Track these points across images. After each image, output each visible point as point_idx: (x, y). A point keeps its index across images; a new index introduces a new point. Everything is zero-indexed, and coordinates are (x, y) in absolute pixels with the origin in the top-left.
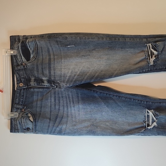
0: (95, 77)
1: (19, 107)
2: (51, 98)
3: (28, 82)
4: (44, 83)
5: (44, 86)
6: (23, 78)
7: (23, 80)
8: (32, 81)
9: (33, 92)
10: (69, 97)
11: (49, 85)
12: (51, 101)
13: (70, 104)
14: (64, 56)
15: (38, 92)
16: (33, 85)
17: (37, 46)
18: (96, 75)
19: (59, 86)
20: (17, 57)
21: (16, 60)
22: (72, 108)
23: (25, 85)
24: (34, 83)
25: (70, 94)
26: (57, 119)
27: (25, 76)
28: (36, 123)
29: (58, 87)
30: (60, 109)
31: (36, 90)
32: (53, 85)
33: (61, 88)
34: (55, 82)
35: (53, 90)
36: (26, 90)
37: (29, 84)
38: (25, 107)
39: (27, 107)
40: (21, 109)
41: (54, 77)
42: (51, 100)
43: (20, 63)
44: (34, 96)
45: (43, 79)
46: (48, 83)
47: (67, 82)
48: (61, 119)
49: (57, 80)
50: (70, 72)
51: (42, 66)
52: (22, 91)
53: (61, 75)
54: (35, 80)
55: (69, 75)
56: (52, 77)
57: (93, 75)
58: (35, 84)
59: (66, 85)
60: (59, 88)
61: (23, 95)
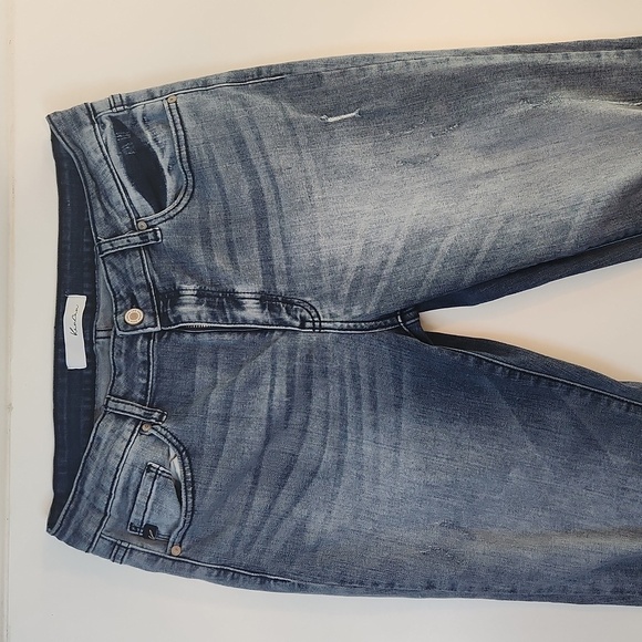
0: (480, 257)
1: (128, 409)
2: (274, 375)
3: (165, 306)
4: (244, 309)
5: (245, 321)
6: (143, 286)
7: (141, 295)
8: (185, 299)
9: (193, 349)
10: (355, 378)
11: (269, 319)
12: (272, 391)
13: (359, 409)
14: (318, 170)
15: (215, 349)
16: (193, 317)
17: (185, 136)
18: (486, 245)
19: (314, 322)
20: (107, 198)
21: (104, 209)
22: (367, 431)
23: (152, 319)
24: (199, 308)
25: (363, 363)
26: (287, 476)
27: (152, 278)
28: (193, 498)
29: (308, 325)
30: (309, 429)
31: (205, 338)
32: (287, 318)
33: (321, 328)
34: (293, 304)
35: (285, 338)
36: (160, 339)
37: (173, 312)
38: (156, 415)
39: (163, 414)
40: (137, 422)
41: (290, 282)
42: (273, 385)
43: (122, 222)
44: (198, 369)
45: (239, 289)
46: (263, 307)
47: (351, 299)
48: (307, 478)
49: (302, 294)
50: (357, 251)
51: (229, 231)
52: (139, 343)
53: (316, 269)
54: (200, 294)
55: (357, 264)
56: (278, 278)
57: (472, 248)
58: (204, 315)
59: (346, 312)
60: (314, 328)
61: (144, 362)
